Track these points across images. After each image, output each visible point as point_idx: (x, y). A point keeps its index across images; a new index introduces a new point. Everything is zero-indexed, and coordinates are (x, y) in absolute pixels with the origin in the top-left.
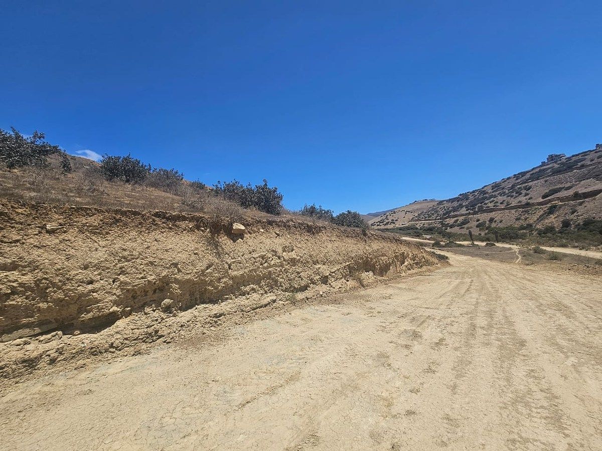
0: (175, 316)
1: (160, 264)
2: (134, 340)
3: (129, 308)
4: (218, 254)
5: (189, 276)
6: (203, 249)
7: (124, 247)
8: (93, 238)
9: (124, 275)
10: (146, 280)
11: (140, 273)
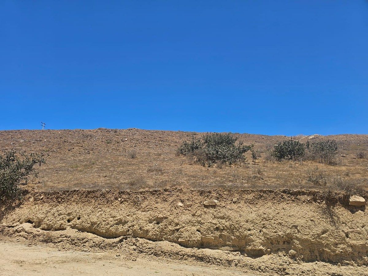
0: (298, 263)
1: (286, 225)
2: (271, 269)
3: (270, 250)
4: (333, 222)
5: (306, 237)
6: (319, 218)
7: (264, 212)
8: (250, 206)
9: (265, 228)
10: (277, 234)
11: (274, 229)
